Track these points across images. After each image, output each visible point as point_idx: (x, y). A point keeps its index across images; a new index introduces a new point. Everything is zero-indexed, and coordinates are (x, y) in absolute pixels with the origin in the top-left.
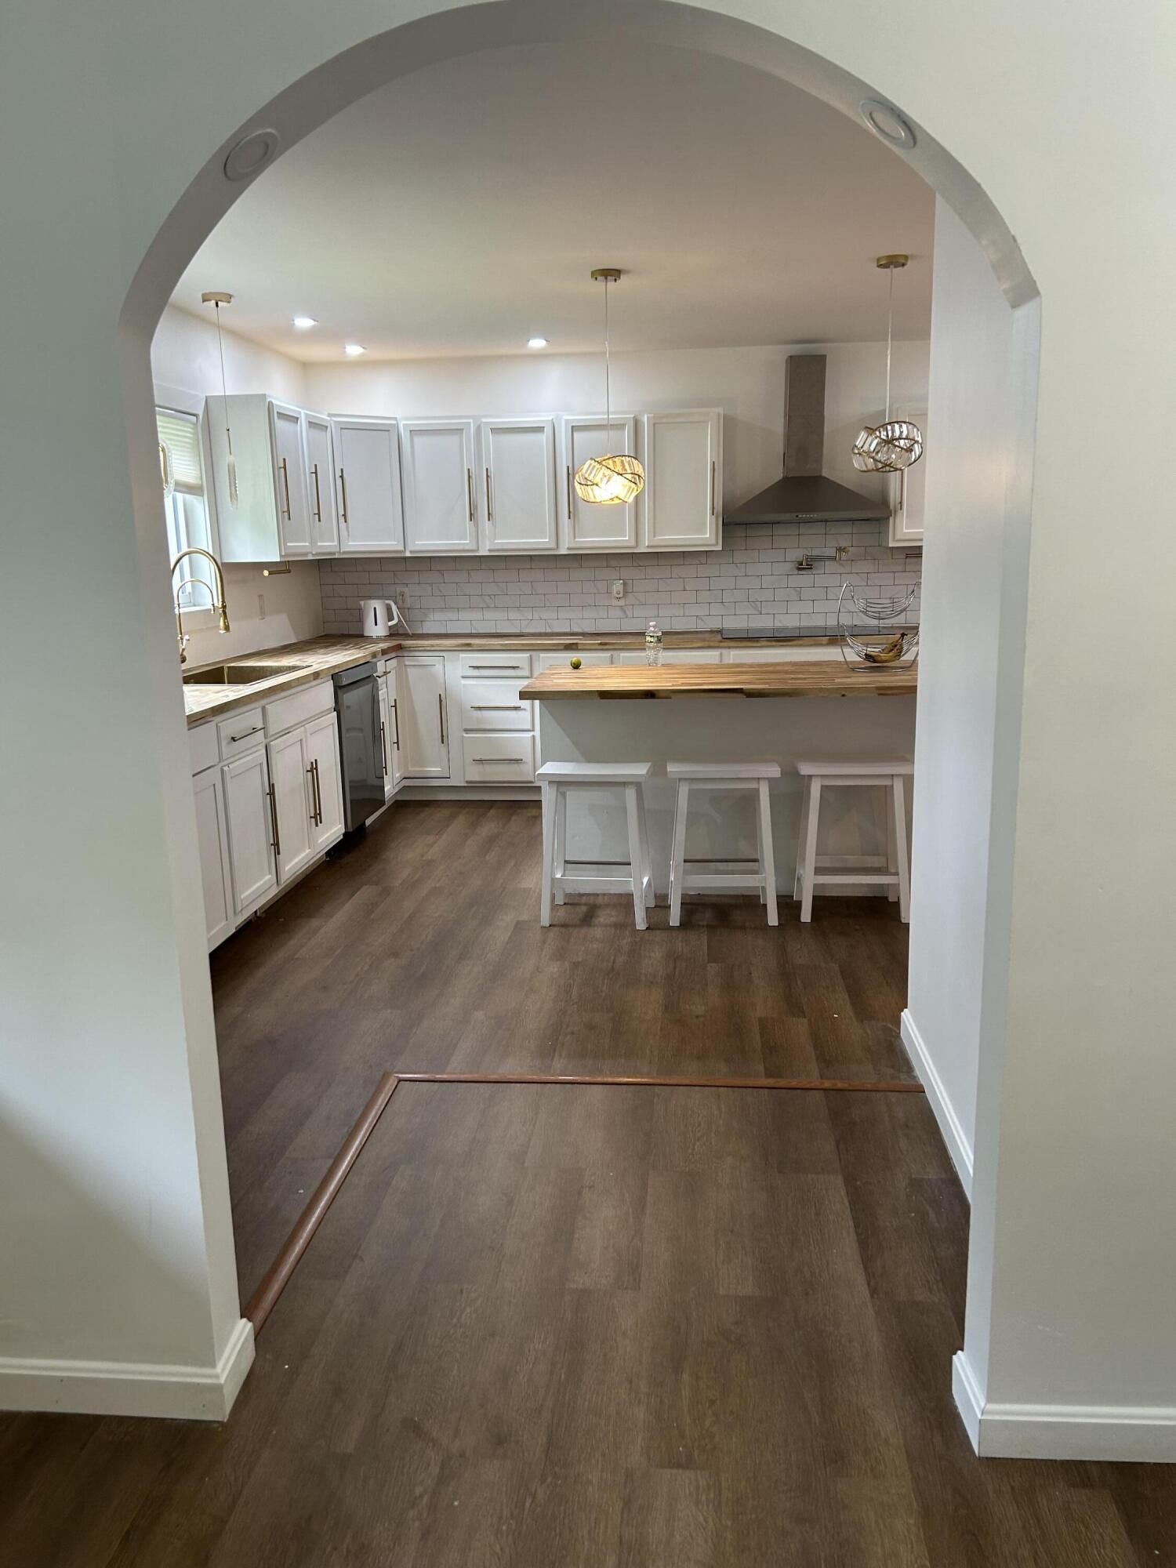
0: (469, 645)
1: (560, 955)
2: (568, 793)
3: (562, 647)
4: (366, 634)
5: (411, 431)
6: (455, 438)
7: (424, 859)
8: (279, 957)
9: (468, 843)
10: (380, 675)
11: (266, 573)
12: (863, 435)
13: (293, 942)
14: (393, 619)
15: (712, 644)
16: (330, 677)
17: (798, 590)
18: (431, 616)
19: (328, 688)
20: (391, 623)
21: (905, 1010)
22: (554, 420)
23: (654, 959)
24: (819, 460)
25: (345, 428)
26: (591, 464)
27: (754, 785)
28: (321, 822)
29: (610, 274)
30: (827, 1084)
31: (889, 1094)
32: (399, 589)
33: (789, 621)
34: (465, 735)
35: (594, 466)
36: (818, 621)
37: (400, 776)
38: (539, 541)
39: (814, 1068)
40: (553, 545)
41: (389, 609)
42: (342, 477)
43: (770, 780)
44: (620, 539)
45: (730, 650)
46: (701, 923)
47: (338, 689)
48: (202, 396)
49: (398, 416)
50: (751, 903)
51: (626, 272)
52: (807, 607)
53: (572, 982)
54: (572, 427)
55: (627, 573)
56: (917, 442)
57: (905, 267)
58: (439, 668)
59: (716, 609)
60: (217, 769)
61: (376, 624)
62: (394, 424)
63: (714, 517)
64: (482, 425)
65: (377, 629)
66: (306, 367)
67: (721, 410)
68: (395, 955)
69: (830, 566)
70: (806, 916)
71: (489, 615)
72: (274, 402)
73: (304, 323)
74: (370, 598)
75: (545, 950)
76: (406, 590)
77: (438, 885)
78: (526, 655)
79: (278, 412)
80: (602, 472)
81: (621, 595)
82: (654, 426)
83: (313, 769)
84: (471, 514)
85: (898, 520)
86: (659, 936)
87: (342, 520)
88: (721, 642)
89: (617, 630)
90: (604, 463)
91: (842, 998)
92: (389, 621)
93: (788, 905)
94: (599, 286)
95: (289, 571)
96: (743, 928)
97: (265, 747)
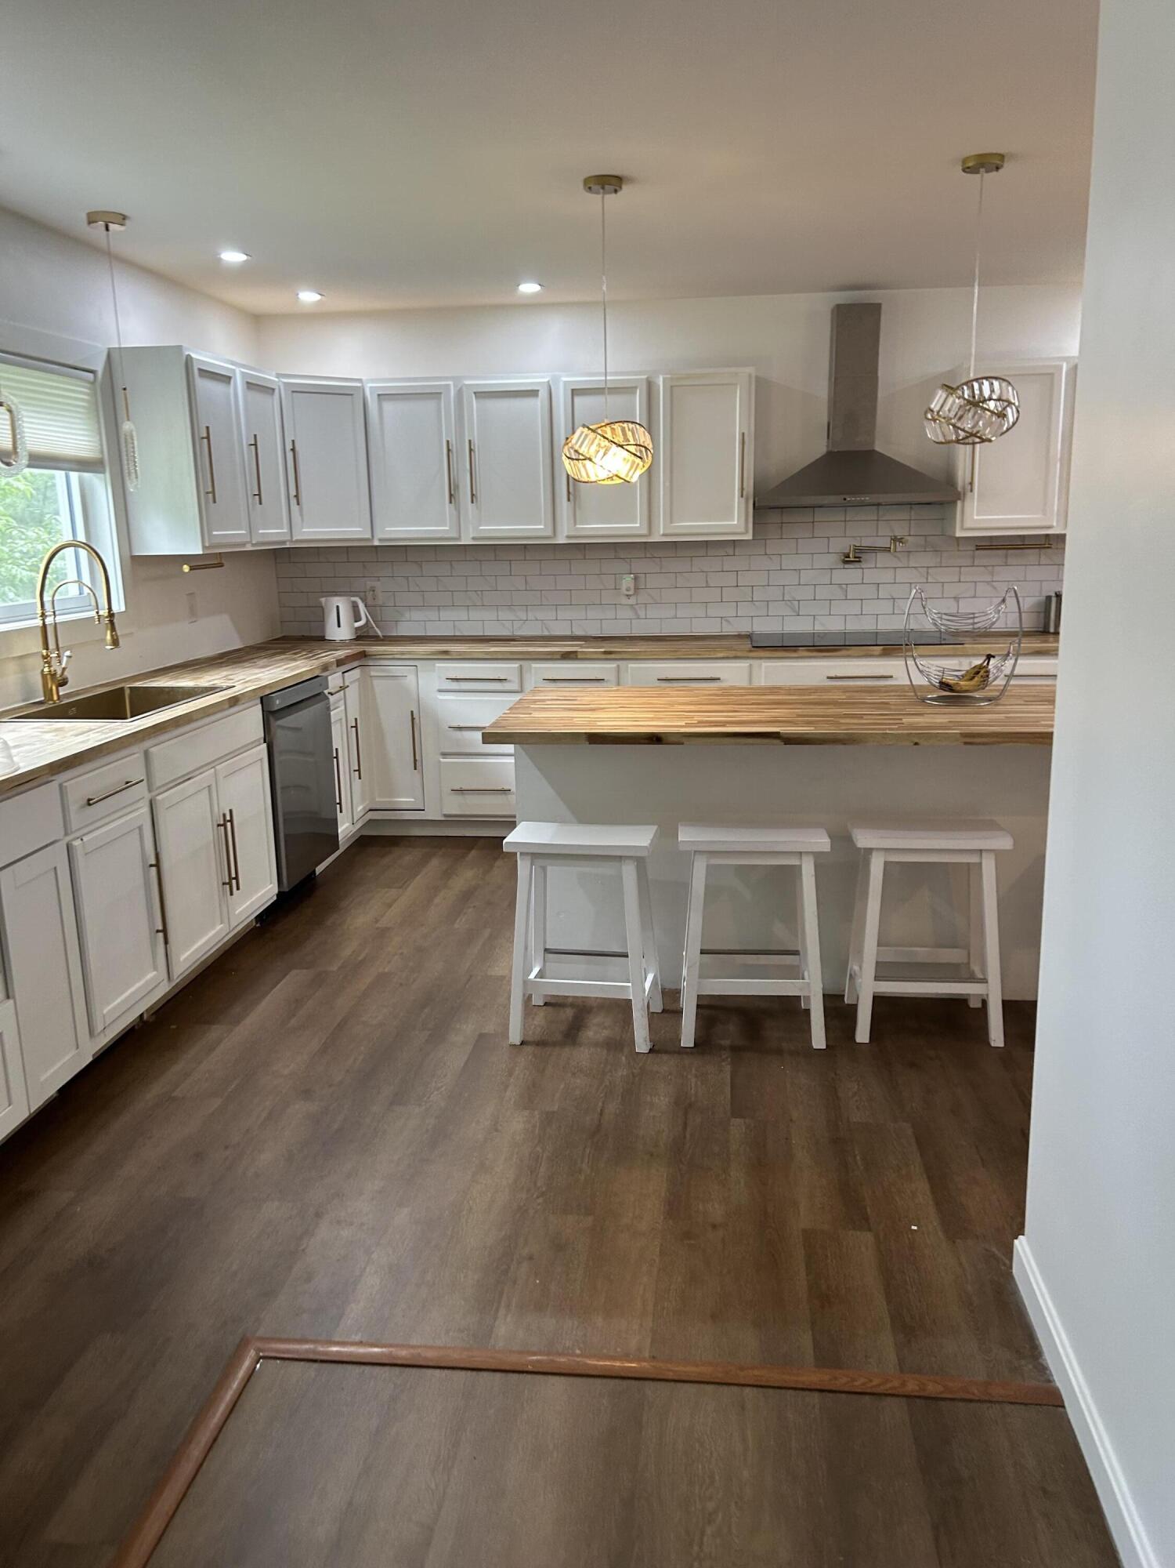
0: (446, 652)
1: (530, 1097)
2: (549, 868)
3: (558, 657)
4: (327, 638)
5: (379, 395)
6: (430, 405)
7: (378, 925)
8: (154, 1091)
9: (437, 900)
10: (333, 691)
11: (186, 568)
12: (941, 395)
13: (177, 1068)
14: (360, 620)
15: (739, 654)
16: (259, 701)
17: (844, 587)
18: (407, 615)
19: (255, 713)
20: (357, 625)
21: (1021, 1237)
22: (551, 382)
23: (659, 1102)
24: (871, 432)
25: (297, 391)
26: (582, 432)
27: (794, 861)
28: (238, 889)
29: (608, 182)
30: (912, 1387)
31: (1008, 1408)
32: (370, 583)
33: (832, 624)
34: (442, 760)
35: (586, 436)
36: (867, 625)
37: (364, 808)
38: (533, 528)
39: (887, 1344)
40: (549, 533)
41: (355, 607)
42: (293, 450)
43: (817, 855)
44: (632, 527)
45: (762, 661)
46: (723, 1042)
47: (270, 715)
48: (102, 347)
49: (364, 378)
50: (791, 1010)
51: (631, 180)
52: (854, 607)
53: (541, 1151)
54: (573, 390)
55: (639, 566)
56: (1010, 403)
57: (1000, 171)
58: (411, 679)
59: (745, 609)
60: (61, 847)
61: (339, 626)
62: (359, 387)
63: (743, 500)
64: (464, 389)
65: (340, 630)
66: (258, 322)
67: (751, 370)
68: (307, 1094)
69: (881, 558)
70: (863, 1034)
71: (475, 614)
72: (193, 355)
73: (233, 257)
74: (336, 594)
75: (510, 1088)
76: (377, 584)
77: (386, 970)
78: (515, 665)
79: (200, 370)
80: (597, 442)
81: (631, 593)
82: (671, 389)
83: (226, 823)
84: (451, 495)
85: (967, 503)
86: (666, 1065)
87: (293, 501)
88: (751, 651)
89: (625, 632)
90: (599, 431)
91: (919, 1191)
92: (356, 621)
93: (839, 1012)
94: (594, 201)
95: (221, 565)
96: (779, 1052)
97: (148, 804)
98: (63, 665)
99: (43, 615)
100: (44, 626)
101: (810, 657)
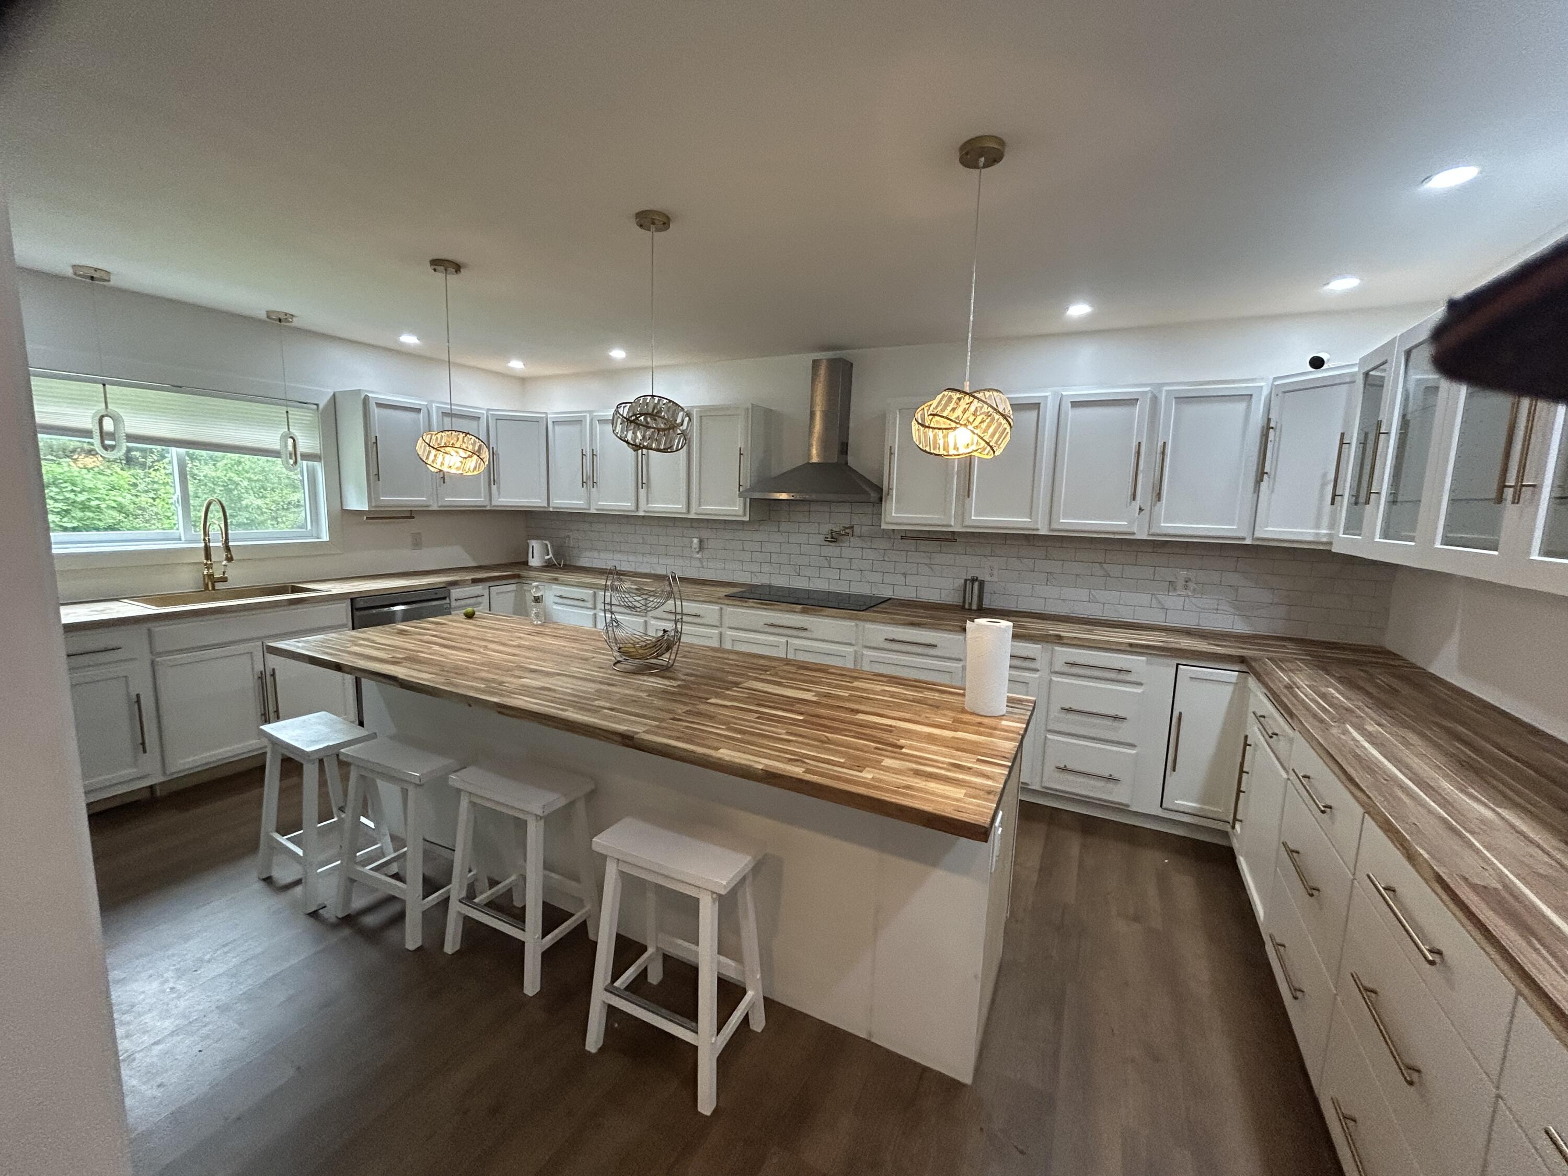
0: (556, 579)
4: (529, 564)
5: (553, 422)
6: (575, 429)
10: (458, 598)
14: (548, 555)
16: (350, 600)
17: (828, 559)
19: (340, 609)
20: (547, 557)
25: (500, 419)
33: (820, 584)
38: (626, 505)
40: (633, 508)
41: (545, 547)
42: (495, 453)
44: (678, 507)
47: (357, 610)
48: (326, 392)
51: (467, 265)
52: (834, 574)
55: (704, 534)
59: (766, 568)
61: (535, 558)
62: (544, 418)
72: (371, 395)
73: (410, 340)
74: (537, 539)
79: (383, 404)
81: (698, 550)
82: (701, 418)
84: (584, 483)
85: (887, 505)
92: (546, 555)
97: (149, 661)
101: (758, 608)
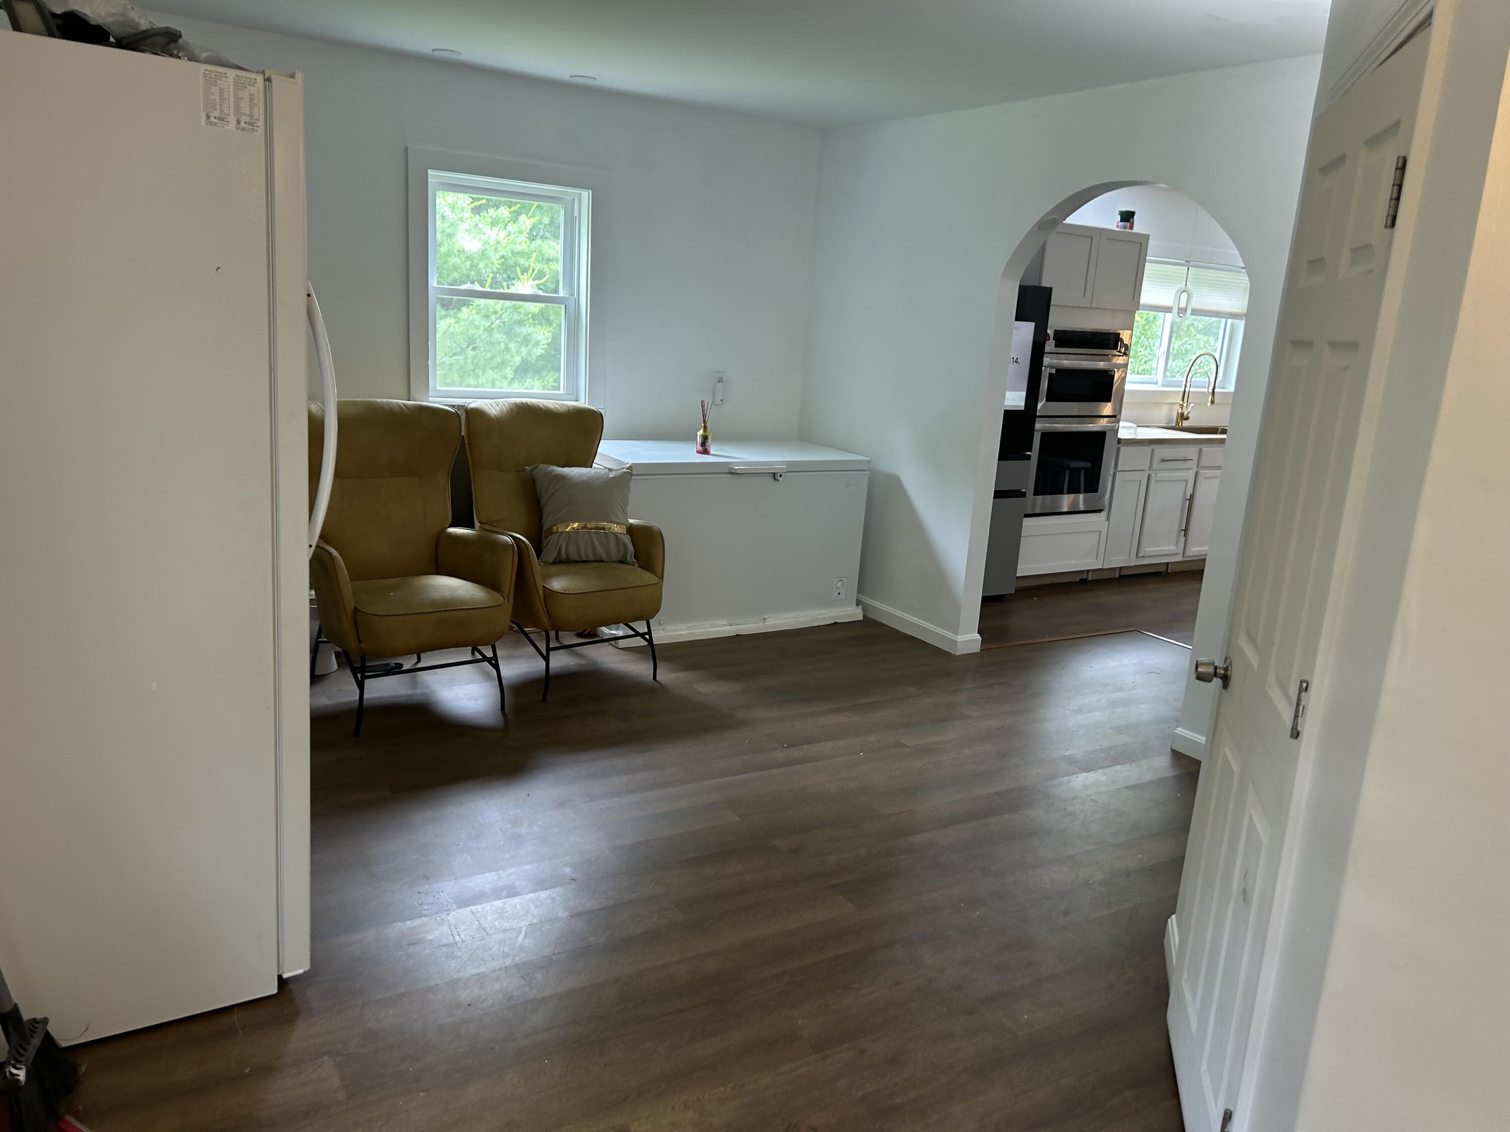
60: (1145, 474)
97: (1195, 473)
98: (1189, 411)
99: (1186, 386)
100: (1185, 391)
